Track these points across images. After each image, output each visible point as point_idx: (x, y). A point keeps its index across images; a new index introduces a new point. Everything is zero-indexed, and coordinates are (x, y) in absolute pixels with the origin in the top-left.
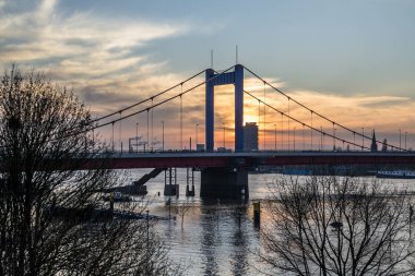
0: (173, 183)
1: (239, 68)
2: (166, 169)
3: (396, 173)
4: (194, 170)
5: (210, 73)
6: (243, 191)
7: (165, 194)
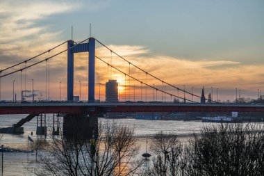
0: (43, 125)
1: (92, 40)
2: (38, 115)
3: (215, 118)
4: (58, 116)
5: (70, 43)
6: (94, 131)
7: (37, 134)
